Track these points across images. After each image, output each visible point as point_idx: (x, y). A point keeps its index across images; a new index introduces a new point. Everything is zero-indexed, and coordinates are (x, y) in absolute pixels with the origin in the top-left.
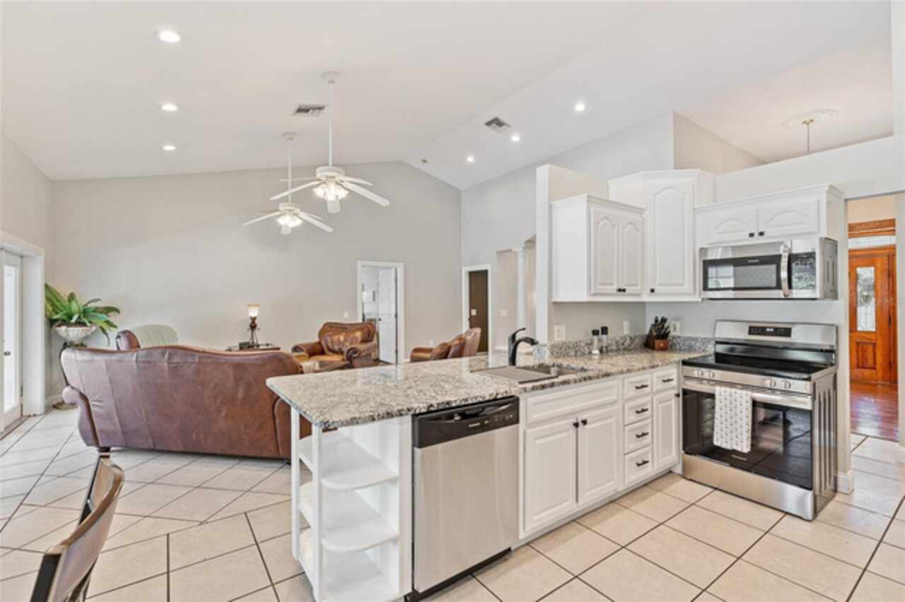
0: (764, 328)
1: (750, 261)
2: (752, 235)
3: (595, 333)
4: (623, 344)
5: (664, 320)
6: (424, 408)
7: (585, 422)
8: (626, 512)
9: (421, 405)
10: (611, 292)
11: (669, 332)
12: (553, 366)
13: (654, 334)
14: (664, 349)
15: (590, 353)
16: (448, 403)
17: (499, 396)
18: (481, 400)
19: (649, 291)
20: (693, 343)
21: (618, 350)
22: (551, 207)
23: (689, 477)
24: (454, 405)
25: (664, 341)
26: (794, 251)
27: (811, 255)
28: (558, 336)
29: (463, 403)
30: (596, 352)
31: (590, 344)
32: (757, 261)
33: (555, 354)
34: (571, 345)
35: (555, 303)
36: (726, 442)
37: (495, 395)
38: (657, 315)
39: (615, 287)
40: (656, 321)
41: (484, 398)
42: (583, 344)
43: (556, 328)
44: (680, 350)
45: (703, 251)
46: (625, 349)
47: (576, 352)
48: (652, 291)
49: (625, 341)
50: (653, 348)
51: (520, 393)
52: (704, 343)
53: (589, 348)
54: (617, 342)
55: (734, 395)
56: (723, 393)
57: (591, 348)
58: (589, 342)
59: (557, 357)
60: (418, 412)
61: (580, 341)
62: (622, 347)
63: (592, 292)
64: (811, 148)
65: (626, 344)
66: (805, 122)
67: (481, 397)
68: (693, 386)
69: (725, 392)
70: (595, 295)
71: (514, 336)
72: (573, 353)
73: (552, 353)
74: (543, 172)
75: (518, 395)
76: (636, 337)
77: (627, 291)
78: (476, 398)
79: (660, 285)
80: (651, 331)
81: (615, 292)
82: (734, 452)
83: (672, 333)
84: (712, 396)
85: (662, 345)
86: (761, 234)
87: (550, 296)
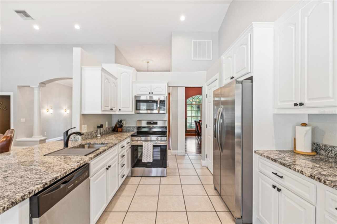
0: (151, 122)
1: (149, 101)
2: (150, 93)
3: (98, 127)
4: (106, 131)
5: (121, 121)
6: (41, 187)
7: (110, 167)
8: (121, 197)
9: (39, 186)
10: (108, 110)
11: (123, 125)
12: (86, 144)
13: (118, 126)
14: (121, 132)
15: (96, 136)
16: (56, 178)
17: (82, 165)
18: (73, 170)
19: (119, 110)
20: (129, 128)
21: (105, 134)
22: (81, 69)
23: (133, 176)
24: (59, 178)
25: (121, 128)
26: (161, 99)
27: (164, 101)
28: (84, 130)
29: (65, 175)
30: (99, 135)
31: (96, 132)
32: (151, 101)
33: (83, 138)
34: (89, 133)
35: (83, 115)
36: (146, 160)
37: (79, 165)
38: (119, 119)
39: (109, 108)
40: (118, 121)
41: (75, 168)
42: (93, 133)
43: (83, 126)
44: (125, 131)
45: (136, 97)
46: (107, 133)
47: (91, 136)
48: (120, 110)
49: (107, 130)
50: (117, 131)
51: (90, 161)
52: (133, 128)
53: (96, 134)
54: (104, 130)
55: (148, 144)
56: (145, 144)
57: (97, 134)
58: (96, 131)
59: (84, 140)
60: (37, 192)
61: (93, 132)
62: (106, 132)
63: (103, 110)
64: (149, 70)
65: (107, 131)
66: (147, 62)
67: (73, 168)
68: (135, 143)
69: (146, 144)
70: (104, 111)
71: (67, 132)
72: (90, 137)
73: (82, 138)
74: (77, 51)
75: (89, 162)
76: (110, 128)
77: (113, 110)
78: (70, 170)
79: (122, 108)
80: (116, 125)
81: (109, 110)
82: (148, 163)
83: (124, 126)
84: (142, 146)
85: (120, 130)
86: (152, 93)
87: (81, 111)
